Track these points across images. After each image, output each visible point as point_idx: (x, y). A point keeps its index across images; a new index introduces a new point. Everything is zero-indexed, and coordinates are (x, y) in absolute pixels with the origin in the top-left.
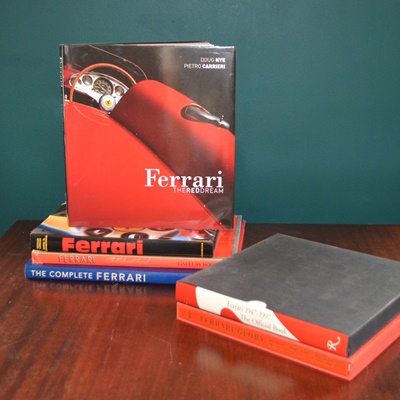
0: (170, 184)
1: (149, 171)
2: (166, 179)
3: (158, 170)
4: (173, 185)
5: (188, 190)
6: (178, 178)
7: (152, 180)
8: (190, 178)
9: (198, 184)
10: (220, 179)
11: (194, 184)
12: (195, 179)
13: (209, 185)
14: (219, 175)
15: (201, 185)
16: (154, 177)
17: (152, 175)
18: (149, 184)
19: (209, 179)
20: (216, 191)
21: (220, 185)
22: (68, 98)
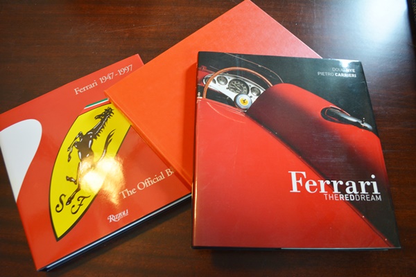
0: (319, 189)
1: (294, 174)
2: (315, 184)
3: (304, 173)
4: (323, 190)
5: (342, 197)
6: (328, 182)
7: (298, 184)
8: (341, 183)
9: (351, 190)
10: (375, 184)
11: (348, 190)
12: (347, 184)
13: (364, 191)
14: (374, 180)
15: (355, 191)
16: (300, 181)
17: (298, 179)
18: (295, 189)
19: (362, 184)
20: (373, 198)
21: (376, 191)
22: (202, 95)
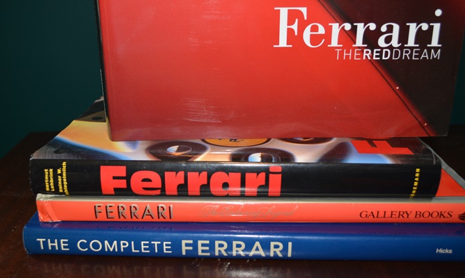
0: (329, 40)
1: (284, 12)
2: (322, 30)
3: (304, 10)
4: (334, 42)
5: (367, 54)
6: (348, 26)
7: (290, 31)
8: (373, 26)
9: (388, 40)
10: (437, 27)
11: (381, 42)
12: (384, 29)
13: (411, 42)
14: (437, 20)
15: (395, 42)
16: (295, 27)
17: (290, 22)
18: (283, 42)
19: (413, 28)
20: (425, 55)
21: (435, 42)
